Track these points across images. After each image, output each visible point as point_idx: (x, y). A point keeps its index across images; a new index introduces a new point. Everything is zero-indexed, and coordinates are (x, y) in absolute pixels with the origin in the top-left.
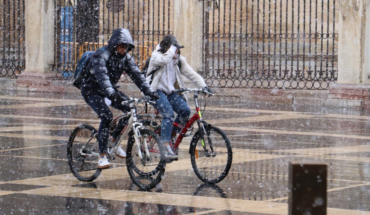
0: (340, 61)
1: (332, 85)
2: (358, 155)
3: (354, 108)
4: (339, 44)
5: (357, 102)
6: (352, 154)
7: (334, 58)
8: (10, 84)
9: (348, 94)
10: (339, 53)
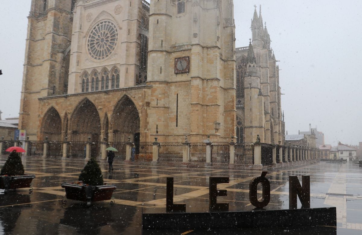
0: (183, 158)
1: (182, 162)
2: (187, 175)
3: (186, 167)
4: (183, 154)
5: (186, 165)
6: (185, 175)
7: (182, 157)
8: (123, 162)
9: (184, 164)
10: (183, 156)
